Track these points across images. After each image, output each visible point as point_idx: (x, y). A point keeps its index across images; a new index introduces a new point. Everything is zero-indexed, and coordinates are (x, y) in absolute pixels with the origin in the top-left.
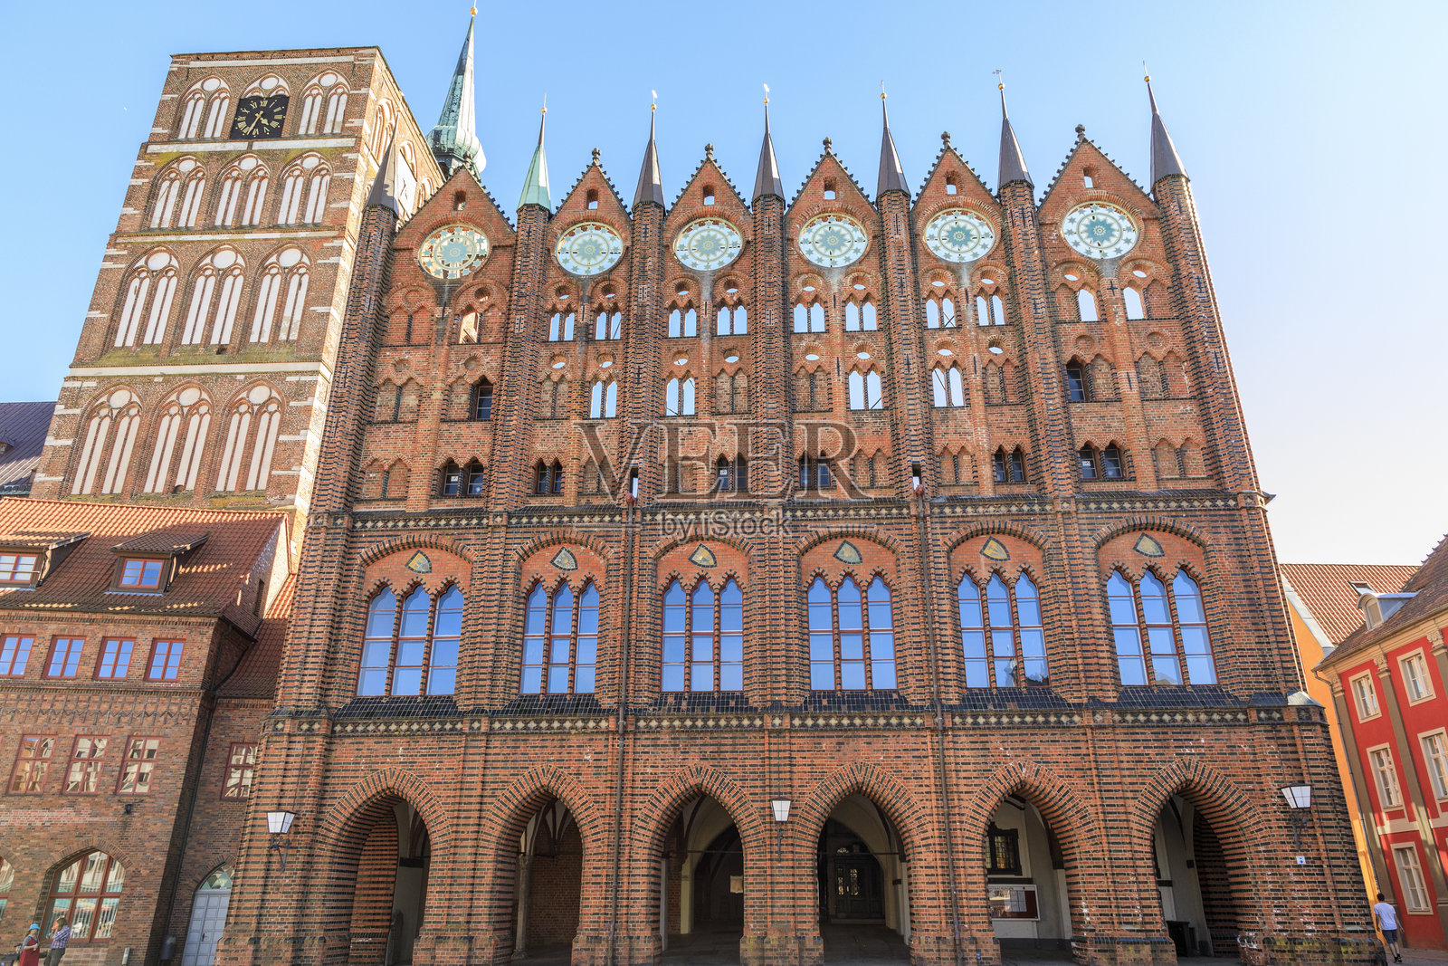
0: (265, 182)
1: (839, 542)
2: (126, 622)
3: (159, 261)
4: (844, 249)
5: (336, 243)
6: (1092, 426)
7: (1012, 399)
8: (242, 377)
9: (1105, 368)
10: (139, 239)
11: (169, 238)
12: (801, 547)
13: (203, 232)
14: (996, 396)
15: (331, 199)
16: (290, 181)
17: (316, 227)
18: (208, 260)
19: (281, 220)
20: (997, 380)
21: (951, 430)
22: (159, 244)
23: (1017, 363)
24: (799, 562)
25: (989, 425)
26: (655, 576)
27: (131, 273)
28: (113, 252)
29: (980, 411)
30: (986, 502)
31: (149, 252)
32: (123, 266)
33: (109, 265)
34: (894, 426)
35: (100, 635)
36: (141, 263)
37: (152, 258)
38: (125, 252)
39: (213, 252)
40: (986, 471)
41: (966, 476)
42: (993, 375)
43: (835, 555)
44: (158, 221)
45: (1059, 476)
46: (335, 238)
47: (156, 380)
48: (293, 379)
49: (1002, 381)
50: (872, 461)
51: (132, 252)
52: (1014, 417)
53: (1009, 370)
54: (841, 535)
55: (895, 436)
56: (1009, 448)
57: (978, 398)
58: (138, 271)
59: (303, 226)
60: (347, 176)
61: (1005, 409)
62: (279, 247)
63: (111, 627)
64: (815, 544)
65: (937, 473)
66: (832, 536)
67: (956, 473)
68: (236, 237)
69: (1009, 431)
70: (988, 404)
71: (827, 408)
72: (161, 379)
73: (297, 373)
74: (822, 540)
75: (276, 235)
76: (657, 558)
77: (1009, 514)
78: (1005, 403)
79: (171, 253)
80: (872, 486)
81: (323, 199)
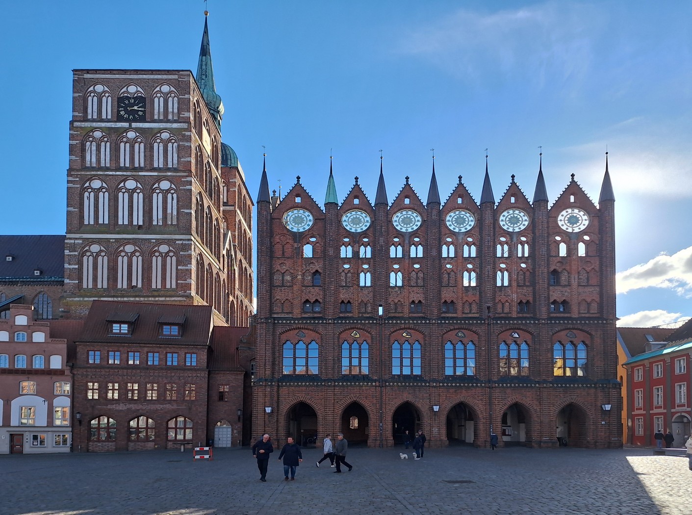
0: (142, 145)
1: (458, 331)
2: (174, 347)
3: (96, 184)
4: (465, 225)
5: (188, 179)
6: (557, 294)
7: (527, 284)
9: (566, 274)
10: (83, 173)
11: (99, 173)
12: (444, 332)
13: (116, 170)
14: (521, 283)
15: (180, 156)
16: (156, 145)
17: (175, 170)
18: (122, 185)
19: (156, 165)
20: (522, 277)
21: (503, 294)
22: (95, 175)
23: (532, 271)
24: (442, 337)
25: (517, 293)
26: (389, 340)
27: (84, 190)
28: (70, 179)
29: (515, 289)
30: (514, 319)
31: (90, 179)
32: (78, 186)
33: (71, 185)
34: (480, 293)
35: (165, 352)
36: (87, 184)
37: (92, 182)
38: (78, 179)
39: (125, 180)
40: (514, 309)
41: (506, 310)
42: (521, 275)
43: (456, 335)
44: (89, 163)
45: (543, 312)
46: (187, 176)
49: (524, 278)
50: (470, 304)
51: (81, 179)
52: (528, 290)
53: (528, 274)
54: (459, 329)
55: (480, 296)
56: (524, 301)
57: (514, 284)
58: (87, 188)
59: (169, 170)
60: (187, 144)
61: (525, 288)
62: (159, 180)
63: (168, 349)
64: (449, 331)
65: (496, 309)
66: (455, 329)
67: (503, 309)
68: (134, 173)
69: (525, 295)
70: (518, 286)
71: (454, 285)
74: (451, 330)
75: (156, 174)
76: (390, 335)
77: (522, 323)
78: (525, 285)
79: (102, 181)
80: (470, 313)
81: (175, 155)
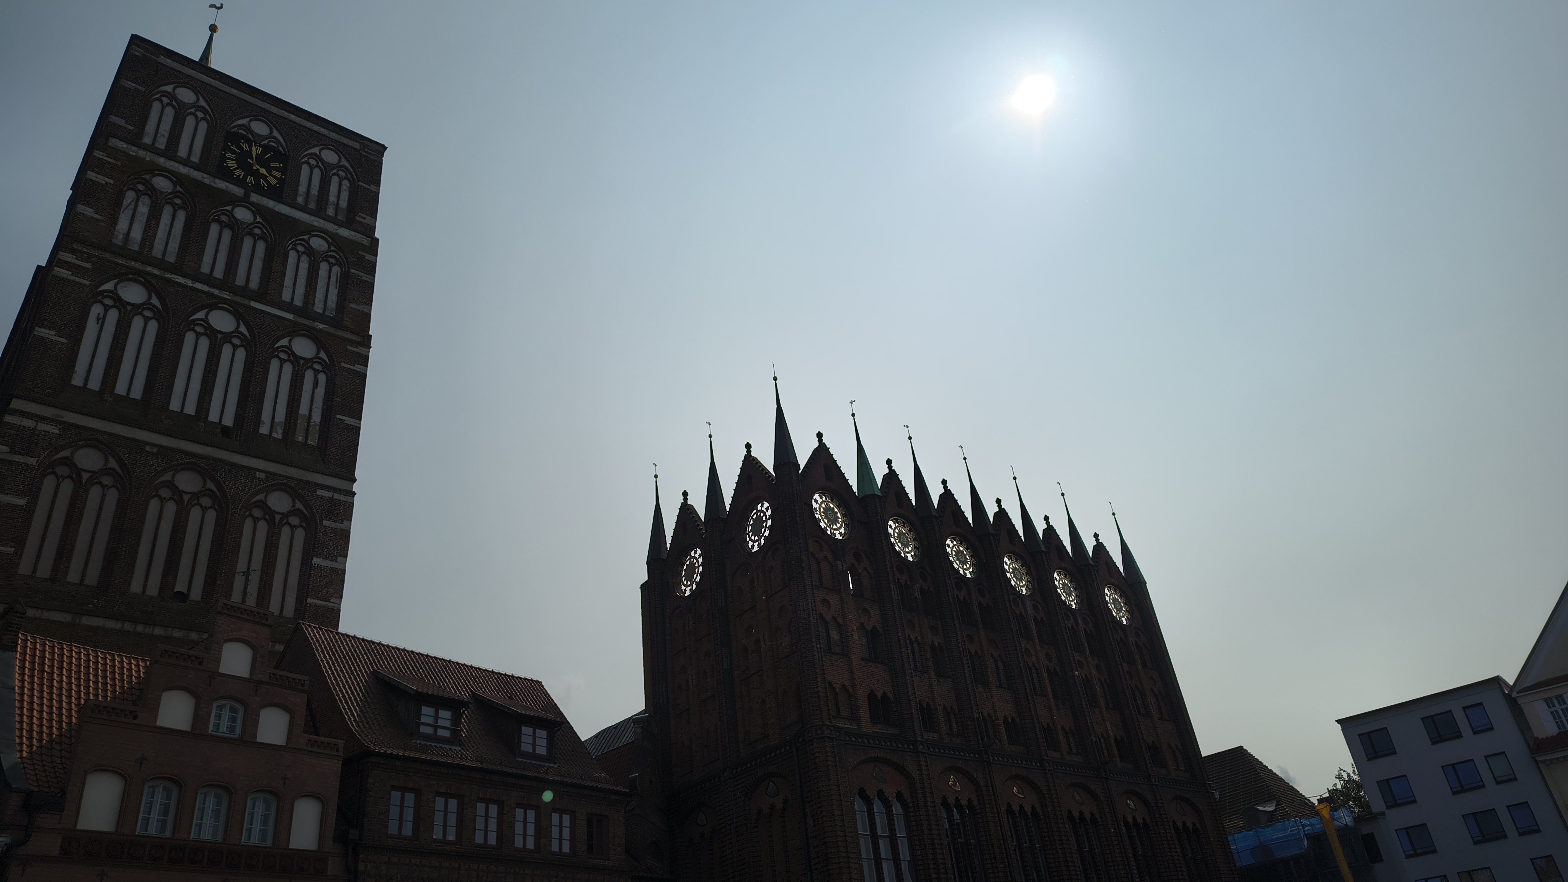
0: (262, 244)
3: (134, 293)
5: (362, 351)
8: (263, 476)
10: (104, 255)
11: (146, 269)
13: (196, 278)
16: (293, 255)
17: (329, 321)
18: (201, 315)
19: (285, 297)
22: (138, 272)
27: (93, 293)
28: (71, 258)
31: (120, 276)
32: (87, 283)
33: (66, 275)
36: (109, 286)
37: (122, 284)
38: (89, 266)
39: (212, 307)
44: (124, 239)
46: (360, 343)
47: (148, 448)
48: (327, 494)
51: (94, 267)
58: (103, 295)
59: (316, 315)
60: (362, 276)
62: (289, 330)
68: (240, 300)
72: (155, 450)
73: (329, 488)
75: (290, 316)
79: (152, 290)
81: (334, 291)
